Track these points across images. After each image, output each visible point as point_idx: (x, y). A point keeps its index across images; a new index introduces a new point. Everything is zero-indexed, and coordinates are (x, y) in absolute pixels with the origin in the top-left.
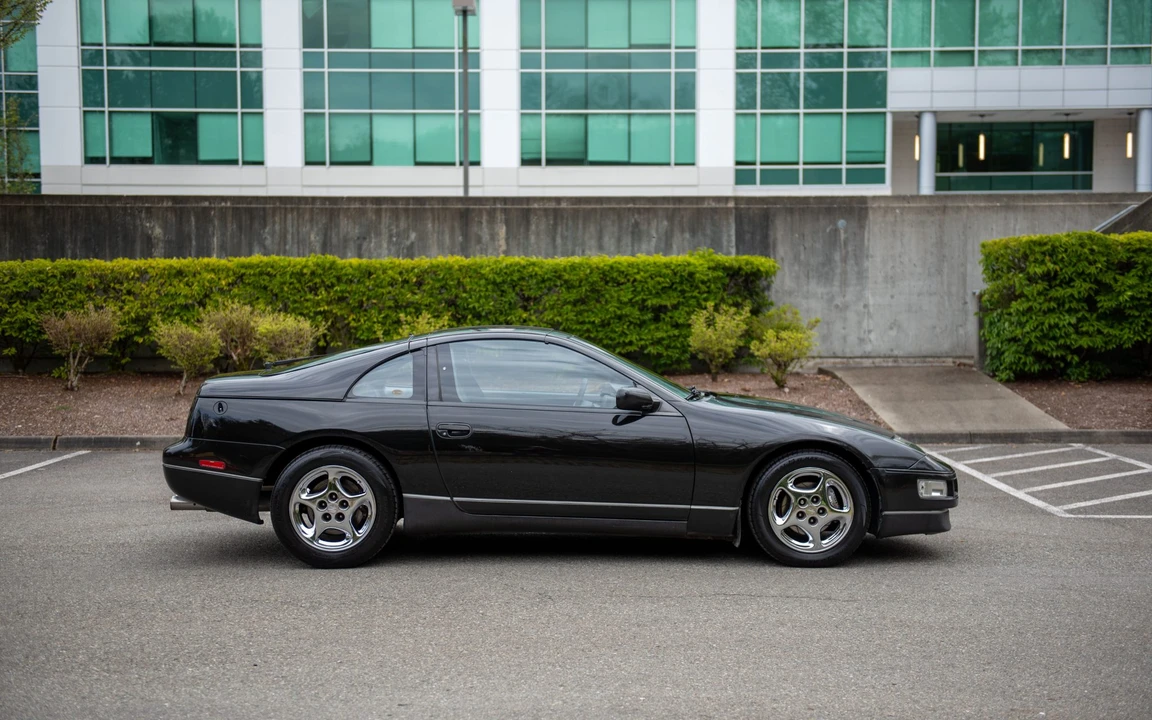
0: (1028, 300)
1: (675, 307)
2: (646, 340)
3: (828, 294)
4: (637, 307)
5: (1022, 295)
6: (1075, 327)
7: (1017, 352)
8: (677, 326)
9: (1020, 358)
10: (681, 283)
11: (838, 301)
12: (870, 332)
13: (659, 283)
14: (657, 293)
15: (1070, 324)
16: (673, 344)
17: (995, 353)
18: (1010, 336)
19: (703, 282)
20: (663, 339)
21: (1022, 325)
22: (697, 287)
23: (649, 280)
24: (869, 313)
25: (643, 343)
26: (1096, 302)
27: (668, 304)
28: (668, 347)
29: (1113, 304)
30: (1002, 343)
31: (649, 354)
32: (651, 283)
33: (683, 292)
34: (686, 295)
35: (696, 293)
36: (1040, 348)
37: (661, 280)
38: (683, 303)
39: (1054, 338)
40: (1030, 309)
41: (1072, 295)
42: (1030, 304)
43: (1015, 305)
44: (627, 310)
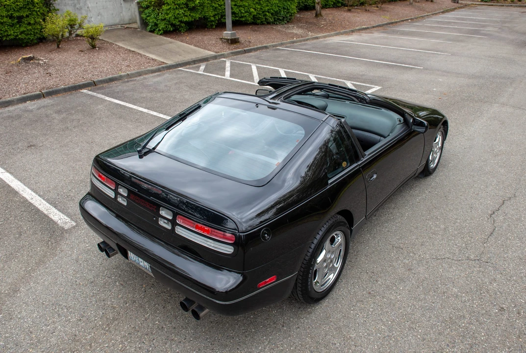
0: (169, 5)
1: (27, 16)
2: (17, 33)
3: (73, 3)
4: (8, 18)
5: (167, 3)
6: (184, 14)
7: (165, 24)
8: (29, 24)
9: (167, 26)
10: (28, 4)
11: (78, 6)
12: (91, 18)
13: (17, 5)
14: (17, 10)
15: (183, 13)
16: (29, 33)
17: (153, 24)
18: (163, 18)
19: (37, 3)
20: (25, 31)
21: (167, 14)
22: (35, 6)
23: (12, 4)
24: (90, 10)
25: (16, 34)
26: (188, 4)
27: (25, 15)
28: (28, 34)
29: (193, 5)
30: (157, 21)
31: (19, 38)
32: (13, 6)
33: (29, 9)
34: (32, 10)
35: (35, 9)
36: (174, 22)
37: (19, 4)
38: (30, 14)
39: (178, 18)
40: (171, 8)
41: (183, 3)
42: (170, 6)
43: (165, 7)
44: (5, 19)
